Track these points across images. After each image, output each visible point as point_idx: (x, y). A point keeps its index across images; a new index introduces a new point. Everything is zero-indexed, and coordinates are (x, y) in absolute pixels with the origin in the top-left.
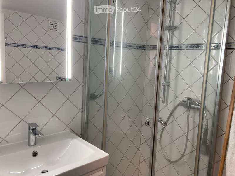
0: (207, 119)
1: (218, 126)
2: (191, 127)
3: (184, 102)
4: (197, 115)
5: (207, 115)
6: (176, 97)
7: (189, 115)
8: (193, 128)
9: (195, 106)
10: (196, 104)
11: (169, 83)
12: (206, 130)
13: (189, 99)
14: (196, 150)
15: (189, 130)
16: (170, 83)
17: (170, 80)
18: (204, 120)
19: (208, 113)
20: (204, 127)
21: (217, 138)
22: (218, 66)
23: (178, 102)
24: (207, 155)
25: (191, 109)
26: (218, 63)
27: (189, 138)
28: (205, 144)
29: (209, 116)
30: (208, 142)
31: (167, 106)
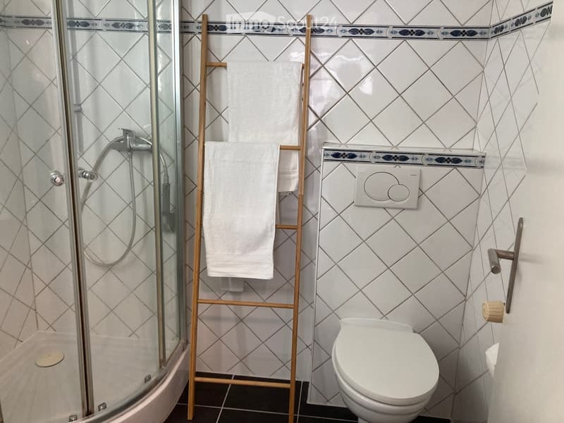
0: (165, 167)
1: (184, 175)
2: (138, 189)
3: (119, 141)
4: (148, 164)
5: (165, 160)
6: (100, 134)
7: (131, 166)
8: (141, 190)
9: (140, 146)
10: (143, 142)
11: (80, 105)
12: (167, 186)
13: (127, 132)
14: (156, 227)
15: (136, 195)
16: (82, 106)
17: (82, 100)
18: (162, 169)
19: (165, 156)
20: (162, 182)
21: (185, 196)
22: (172, 66)
23: (105, 144)
24: (173, 231)
25: (134, 152)
26: (171, 61)
27: (137, 212)
28: (167, 213)
29: (168, 162)
30: (171, 208)
31: (84, 156)
